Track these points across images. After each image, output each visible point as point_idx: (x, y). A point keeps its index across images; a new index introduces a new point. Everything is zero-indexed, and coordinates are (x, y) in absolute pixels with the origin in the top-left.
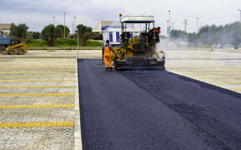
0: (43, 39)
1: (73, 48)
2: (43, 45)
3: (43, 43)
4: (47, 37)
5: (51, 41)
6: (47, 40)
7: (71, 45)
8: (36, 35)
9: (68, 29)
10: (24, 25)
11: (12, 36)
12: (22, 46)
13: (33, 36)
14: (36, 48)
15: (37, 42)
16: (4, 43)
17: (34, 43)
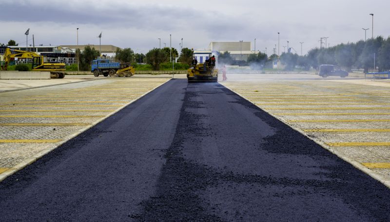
0: (148, 63)
1: (177, 72)
2: (148, 69)
3: (147, 67)
4: (152, 61)
5: (156, 65)
6: (152, 64)
7: (176, 69)
8: (140, 58)
9: (176, 52)
10: (129, 49)
11: (118, 60)
12: (129, 70)
13: (137, 60)
14: (141, 72)
15: (141, 66)
16: (115, 67)
17: (138, 68)
